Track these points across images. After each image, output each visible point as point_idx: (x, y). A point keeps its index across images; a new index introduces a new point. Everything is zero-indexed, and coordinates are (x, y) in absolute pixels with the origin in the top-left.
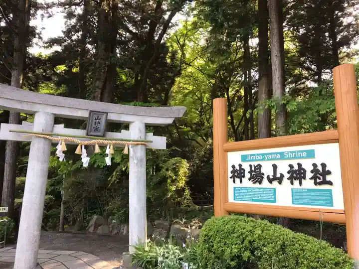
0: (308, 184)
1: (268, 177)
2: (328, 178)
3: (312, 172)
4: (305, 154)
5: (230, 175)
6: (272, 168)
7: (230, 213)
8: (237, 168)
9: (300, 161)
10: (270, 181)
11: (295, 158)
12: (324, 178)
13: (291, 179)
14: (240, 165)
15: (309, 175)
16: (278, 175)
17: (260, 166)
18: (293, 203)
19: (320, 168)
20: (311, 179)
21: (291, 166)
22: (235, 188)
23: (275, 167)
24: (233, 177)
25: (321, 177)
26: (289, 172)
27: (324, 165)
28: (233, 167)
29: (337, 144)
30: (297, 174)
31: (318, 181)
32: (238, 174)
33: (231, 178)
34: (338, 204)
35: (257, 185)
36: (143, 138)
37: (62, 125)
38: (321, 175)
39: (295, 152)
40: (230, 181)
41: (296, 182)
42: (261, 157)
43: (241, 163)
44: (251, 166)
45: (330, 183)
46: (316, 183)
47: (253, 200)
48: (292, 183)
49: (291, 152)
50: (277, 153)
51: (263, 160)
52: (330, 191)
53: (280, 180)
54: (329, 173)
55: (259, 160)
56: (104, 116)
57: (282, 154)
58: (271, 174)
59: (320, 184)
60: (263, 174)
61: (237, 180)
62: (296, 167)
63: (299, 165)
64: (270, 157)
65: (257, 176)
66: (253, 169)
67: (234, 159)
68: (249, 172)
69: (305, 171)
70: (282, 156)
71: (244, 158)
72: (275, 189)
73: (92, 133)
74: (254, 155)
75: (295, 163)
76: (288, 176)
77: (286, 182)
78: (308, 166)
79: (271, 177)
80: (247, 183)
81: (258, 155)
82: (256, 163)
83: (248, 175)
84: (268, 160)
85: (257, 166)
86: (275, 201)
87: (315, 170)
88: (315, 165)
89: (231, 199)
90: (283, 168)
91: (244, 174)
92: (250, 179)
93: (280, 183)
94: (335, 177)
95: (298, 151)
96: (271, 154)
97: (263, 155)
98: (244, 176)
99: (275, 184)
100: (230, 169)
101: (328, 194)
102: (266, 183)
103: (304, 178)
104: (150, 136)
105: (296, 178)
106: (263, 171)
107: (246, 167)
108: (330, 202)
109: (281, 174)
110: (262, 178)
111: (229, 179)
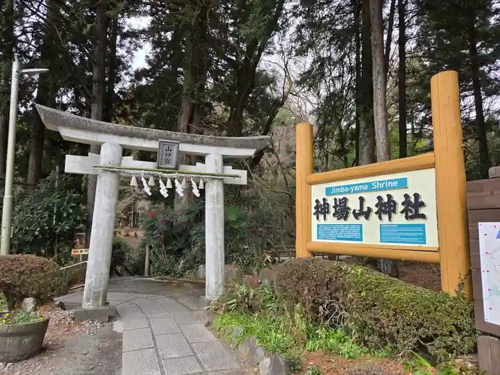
0: (399, 219)
1: (354, 211)
2: (422, 211)
3: (403, 204)
4: (395, 184)
5: (314, 211)
6: (359, 201)
7: (313, 254)
8: (321, 202)
10: (356, 216)
11: (385, 189)
12: (417, 211)
13: (379, 213)
14: (324, 200)
15: (400, 208)
16: (365, 209)
17: (345, 200)
18: (381, 241)
19: (413, 199)
20: (402, 212)
21: (380, 198)
22: (318, 226)
23: (362, 200)
24: (317, 213)
25: (414, 211)
26: (377, 206)
27: (417, 196)
28: (317, 201)
29: (432, 171)
30: (387, 207)
31: (410, 214)
32: (322, 209)
33: (314, 214)
34: (432, 241)
35: (342, 222)
36: (220, 172)
38: (414, 207)
39: (384, 181)
40: (314, 217)
41: (385, 217)
42: (347, 189)
43: (325, 197)
44: (335, 199)
45: (423, 216)
46: (407, 217)
47: (338, 239)
48: (380, 218)
49: (379, 182)
50: (364, 184)
51: (349, 192)
52: (423, 226)
53: (367, 215)
54: (422, 204)
55: (345, 193)
56: (175, 147)
57: (369, 184)
58: (358, 208)
59: (412, 217)
60: (349, 208)
61: (321, 217)
62: (385, 199)
63: (389, 196)
64: (357, 188)
65: (342, 211)
66: (338, 203)
67: (318, 193)
68: (334, 207)
69: (395, 203)
70: (370, 188)
71: (328, 191)
72: (361, 225)
73: (162, 166)
74: (340, 187)
75: (384, 195)
76: (375, 209)
77: (374, 216)
78: (399, 197)
79: (357, 212)
80: (331, 219)
81: (345, 186)
82: (341, 197)
83: (332, 210)
84: (355, 192)
85: (342, 199)
86: (361, 240)
87: (406, 203)
88: (406, 196)
89: (314, 238)
90: (371, 202)
91: (328, 208)
92: (334, 215)
93: (367, 218)
94: (429, 210)
95: (388, 181)
96: (357, 185)
97: (349, 186)
98: (328, 212)
99: (362, 218)
100: (314, 204)
101: (420, 229)
102: (351, 219)
103: (394, 211)
104: (229, 170)
105: (385, 212)
106: (349, 205)
107: (331, 202)
108: (423, 239)
109: (368, 208)
110: (348, 213)
111: (313, 215)
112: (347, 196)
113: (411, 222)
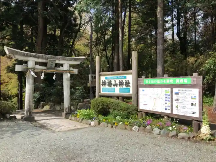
0: (124, 87)
1: (113, 84)
2: (129, 85)
4: (123, 77)
5: (101, 84)
8: (104, 81)
9: (123, 80)
10: (114, 86)
11: (121, 78)
12: (128, 85)
13: (120, 85)
14: (105, 81)
15: (125, 84)
16: (116, 84)
17: (111, 81)
18: (120, 92)
19: (127, 82)
21: (120, 81)
22: (103, 88)
23: (115, 81)
28: (103, 81)
29: (132, 75)
32: (104, 83)
34: (131, 92)
35: (110, 87)
36: (69, 69)
37: (38, 65)
40: (101, 86)
44: (108, 81)
45: (129, 86)
46: (126, 86)
47: (108, 92)
48: (120, 86)
50: (116, 77)
51: (112, 79)
52: (129, 88)
54: (129, 83)
56: (54, 62)
60: (112, 83)
61: (104, 86)
63: (122, 81)
64: (114, 78)
65: (110, 84)
67: (103, 78)
70: (118, 78)
71: (106, 78)
73: (49, 68)
74: (109, 77)
75: (121, 80)
76: (118, 84)
77: (118, 86)
78: (124, 81)
80: (107, 86)
82: (110, 80)
83: (107, 84)
86: (115, 92)
87: (126, 82)
88: (126, 81)
89: (101, 92)
90: (118, 82)
91: (106, 83)
94: (131, 85)
97: (112, 77)
99: (115, 87)
100: (102, 82)
101: (129, 89)
102: (113, 87)
103: (123, 85)
104: (72, 69)
107: (107, 81)
108: (129, 91)
112: (111, 80)
113: (127, 87)
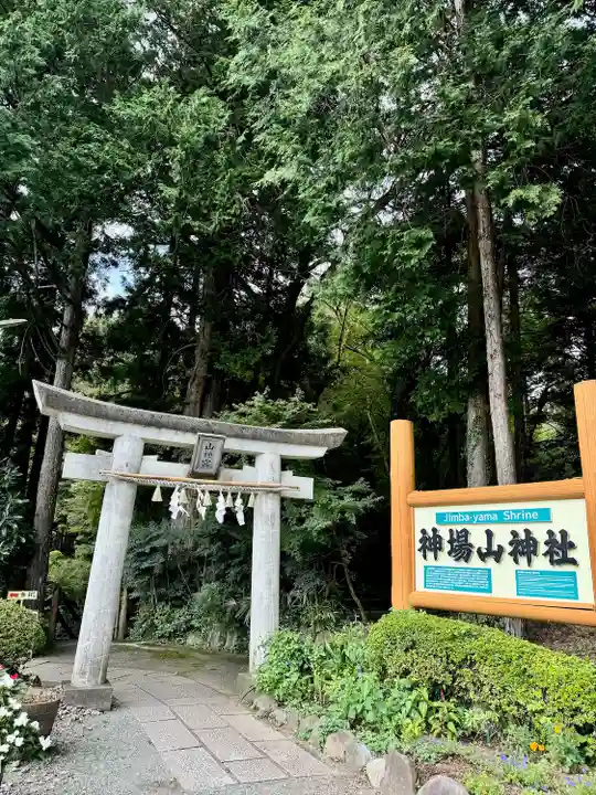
0: (541, 563)
1: (479, 550)
2: (571, 554)
3: (546, 543)
5: (419, 545)
6: (485, 536)
7: (417, 608)
8: (430, 533)
9: (530, 527)
10: (482, 556)
11: (520, 521)
12: (565, 554)
13: (515, 555)
14: (434, 530)
15: (543, 548)
16: (495, 548)
17: (466, 533)
18: (518, 594)
19: (559, 538)
20: (545, 555)
21: (514, 534)
22: (426, 568)
23: (489, 534)
24: (423, 549)
25: (561, 553)
26: (511, 544)
27: (564, 534)
28: (424, 531)
29: (581, 503)
30: (524, 547)
31: (556, 558)
32: (431, 544)
33: (419, 550)
35: (462, 564)
36: (276, 479)
37: (156, 457)
38: (560, 549)
39: (520, 511)
40: (419, 555)
41: (523, 560)
42: (468, 518)
43: (436, 526)
44: (451, 531)
45: (573, 562)
46: (552, 562)
47: (456, 589)
48: (516, 561)
49: (513, 511)
50: (491, 512)
51: (470, 523)
52: (574, 574)
53: (498, 555)
54: (572, 546)
55: (464, 523)
56: (219, 444)
57: (500, 513)
58: (484, 546)
59: (559, 562)
60: (471, 545)
61: (430, 555)
62: (522, 536)
63: (527, 532)
64: (482, 518)
65: (461, 548)
66: (455, 536)
67: (425, 519)
68: (449, 542)
69: (536, 543)
70: (501, 518)
71: (441, 518)
72: (489, 570)
74: (457, 514)
75: (520, 529)
76: (509, 549)
77: (507, 559)
78: (540, 534)
79: (485, 551)
80: (445, 559)
81: (465, 513)
82: (460, 528)
83: (447, 547)
84: (479, 522)
85: (462, 531)
86: (489, 590)
87: (551, 541)
88: (550, 533)
89: (420, 587)
90: (502, 538)
91: (440, 543)
92: (450, 553)
93: (498, 560)
94: (581, 553)
95: (526, 511)
96: (484, 513)
97: (471, 514)
98: (440, 549)
99: (491, 562)
100: (419, 536)
101: (570, 579)
102: (475, 561)
103: (535, 553)
104: (289, 477)
105: (522, 554)
106: (471, 540)
107: (444, 533)
108: (574, 592)
109: (499, 546)
110: (470, 552)
111: (417, 552)
112: (468, 527)
113: (557, 568)
